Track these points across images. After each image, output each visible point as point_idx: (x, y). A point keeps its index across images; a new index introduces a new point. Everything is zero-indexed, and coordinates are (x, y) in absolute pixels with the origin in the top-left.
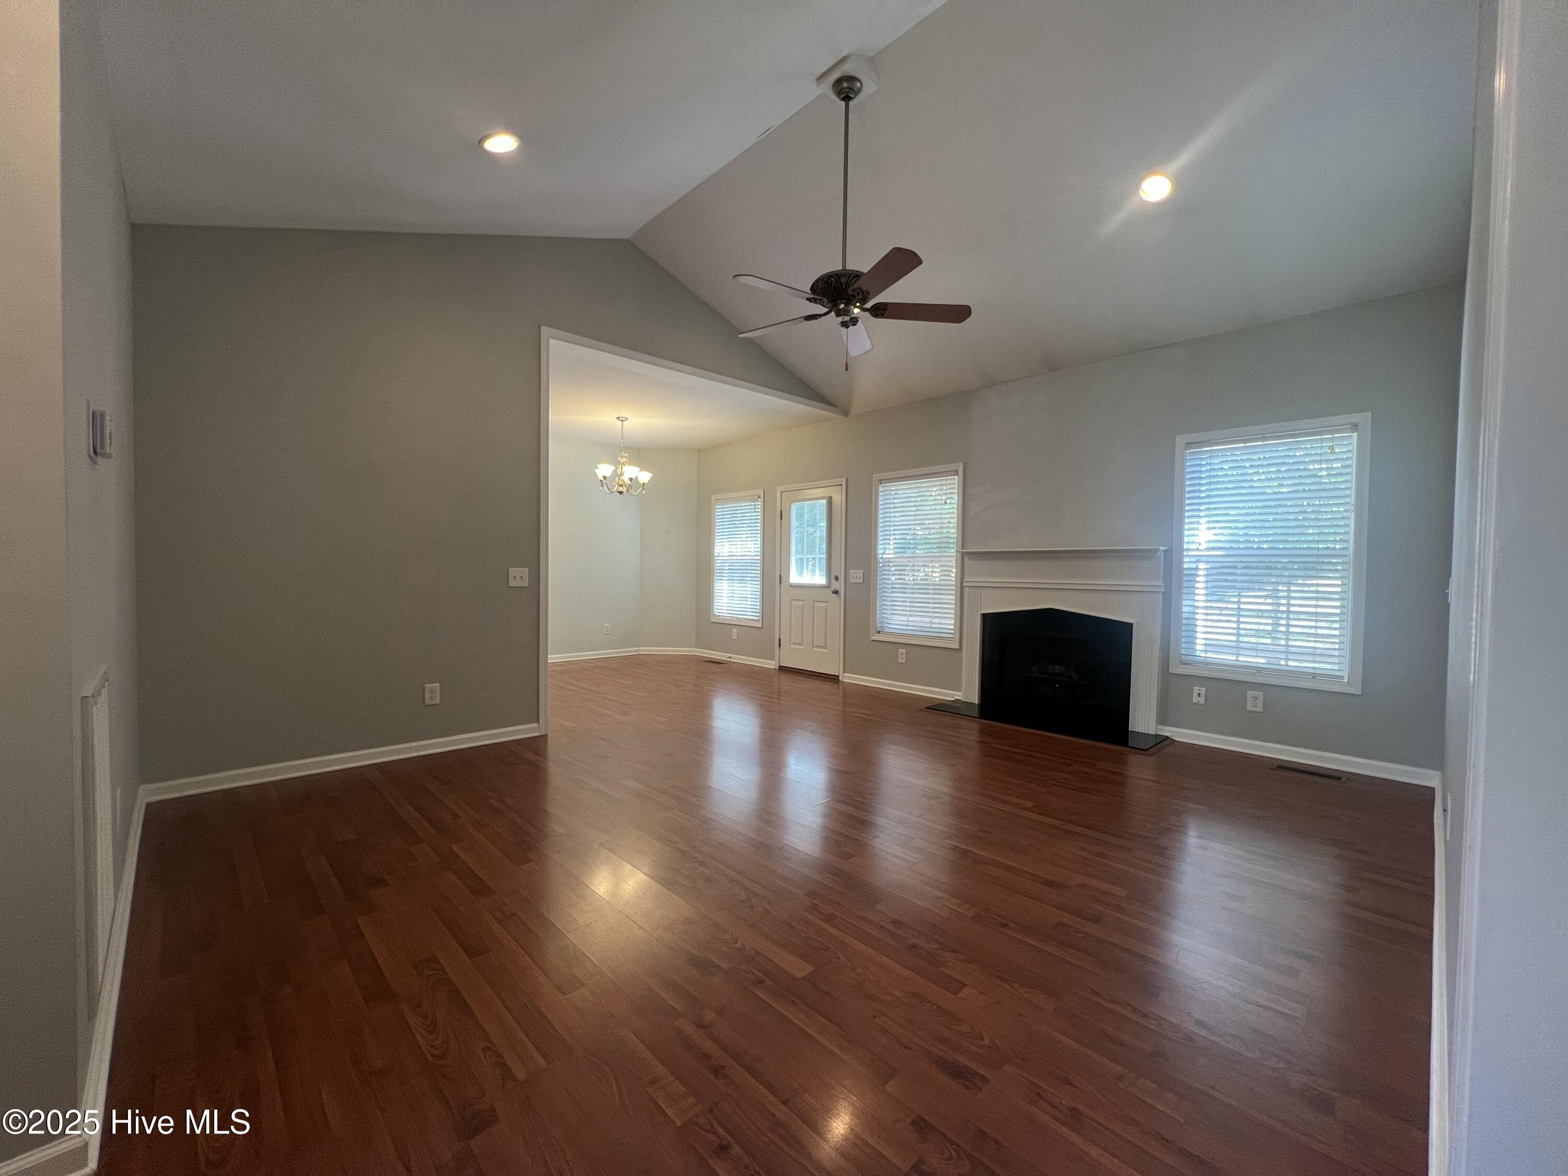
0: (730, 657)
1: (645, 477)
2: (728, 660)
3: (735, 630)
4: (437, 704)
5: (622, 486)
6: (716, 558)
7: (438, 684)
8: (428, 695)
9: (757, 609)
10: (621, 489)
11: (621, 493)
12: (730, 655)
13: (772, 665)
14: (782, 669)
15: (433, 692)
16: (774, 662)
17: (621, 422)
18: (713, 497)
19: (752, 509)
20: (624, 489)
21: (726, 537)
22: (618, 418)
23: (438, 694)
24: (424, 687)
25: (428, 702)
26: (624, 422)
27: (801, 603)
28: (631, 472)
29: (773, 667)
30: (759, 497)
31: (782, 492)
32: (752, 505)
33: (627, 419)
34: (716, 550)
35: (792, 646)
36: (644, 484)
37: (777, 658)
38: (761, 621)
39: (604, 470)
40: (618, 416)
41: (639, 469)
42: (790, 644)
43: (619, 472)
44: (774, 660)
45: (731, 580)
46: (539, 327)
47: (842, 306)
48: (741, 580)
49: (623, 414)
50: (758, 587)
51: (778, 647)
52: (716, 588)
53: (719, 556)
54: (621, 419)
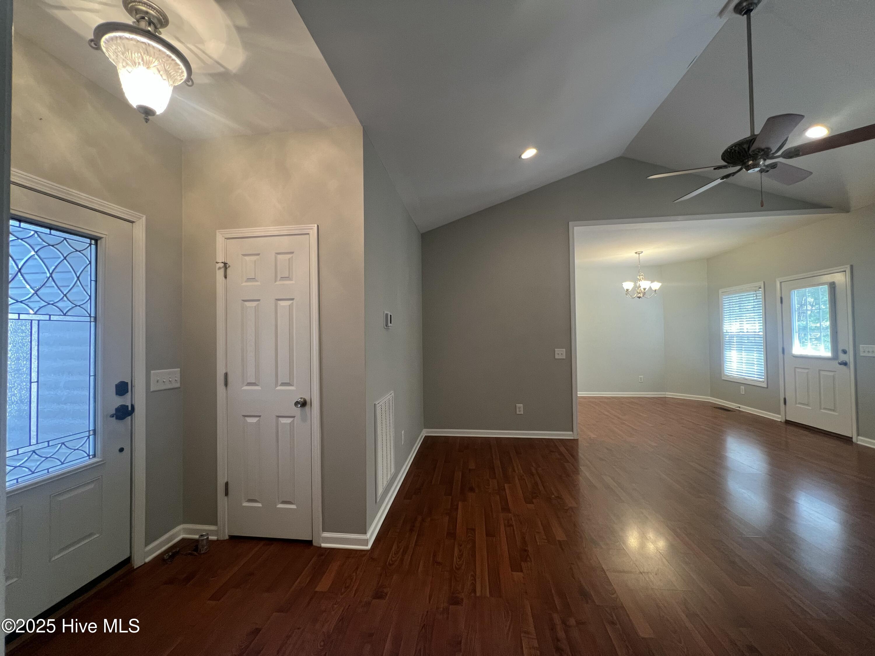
0: (739, 407)
1: (656, 286)
2: (738, 409)
3: (742, 387)
4: (522, 414)
5: (639, 293)
6: (725, 334)
7: (522, 405)
8: (518, 410)
9: (763, 373)
10: (639, 295)
11: (639, 297)
12: (739, 405)
13: (778, 418)
14: (788, 422)
15: (520, 408)
16: (780, 416)
17: (638, 255)
18: (720, 291)
19: (754, 297)
20: (641, 295)
21: (734, 318)
22: (636, 253)
23: (522, 409)
24: (516, 406)
25: (518, 413)
26: (640, 255)
27: (806, 371)
28: (645, 284)
29: (779, 420)
30: (760, 288)
31: (781, 282)
32: (754, 294)
33: (642, 252)
34: (724, 328)
35: (797, 405)
36: (655, 290)
37: (783, 412)
38: (766, 382)
39: (628, 285)
40: (636, 252)
41: (650, 282)
42: (796, 404)
43: (638, 285)
44: (779, 414)
45: (740, 350)
46: (568, 223)
47: (751, 162)
48: (748, 350)
49: (639, 250)
50: (762, 356)
51: (784, 405)
52: (725, 355)
53: (727, 332)
54: (638, 253)
